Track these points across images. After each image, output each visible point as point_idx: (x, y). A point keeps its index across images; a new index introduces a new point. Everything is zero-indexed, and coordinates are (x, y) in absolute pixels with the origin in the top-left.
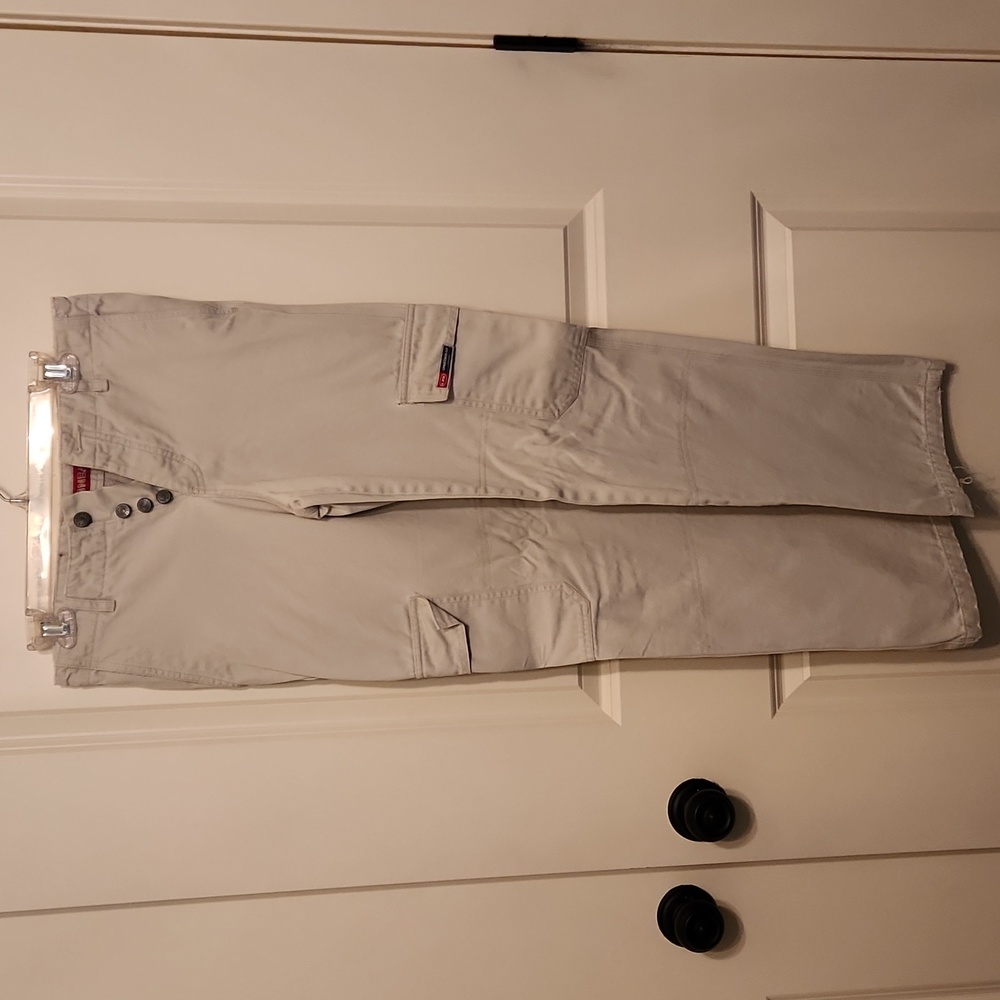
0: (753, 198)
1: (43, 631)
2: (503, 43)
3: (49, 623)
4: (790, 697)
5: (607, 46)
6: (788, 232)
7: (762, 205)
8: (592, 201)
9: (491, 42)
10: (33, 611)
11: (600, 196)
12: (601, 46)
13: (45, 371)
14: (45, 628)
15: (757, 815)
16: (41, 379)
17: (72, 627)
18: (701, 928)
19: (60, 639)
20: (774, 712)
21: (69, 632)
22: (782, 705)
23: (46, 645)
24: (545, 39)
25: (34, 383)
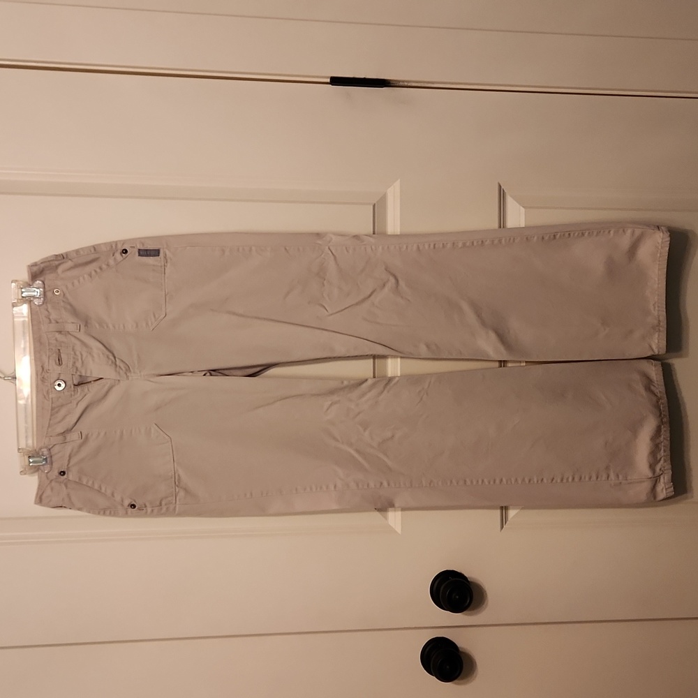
0: (500, 186)
1: (30, 462)
2: (336, 81)
3: (33, 457)
4: (513, 518)
5: (406, 84)
6: (523, 210)
7: (505, 191)
8: (392, 187)
9: (329, 80)
10: (22, 449)
11: (397, 184)
12: (401, 84)
13: (22, 293)
14: (31, 460)
15: (488, 594)
16: (20, 298)
17: (48, 459)
18: (448, 667)
19: (42, 467)
20: (502, 527)
21: (47, 462)
22: (508, 522)
23: (32, 471)
24: (365, 79)
25: (15, 301)
